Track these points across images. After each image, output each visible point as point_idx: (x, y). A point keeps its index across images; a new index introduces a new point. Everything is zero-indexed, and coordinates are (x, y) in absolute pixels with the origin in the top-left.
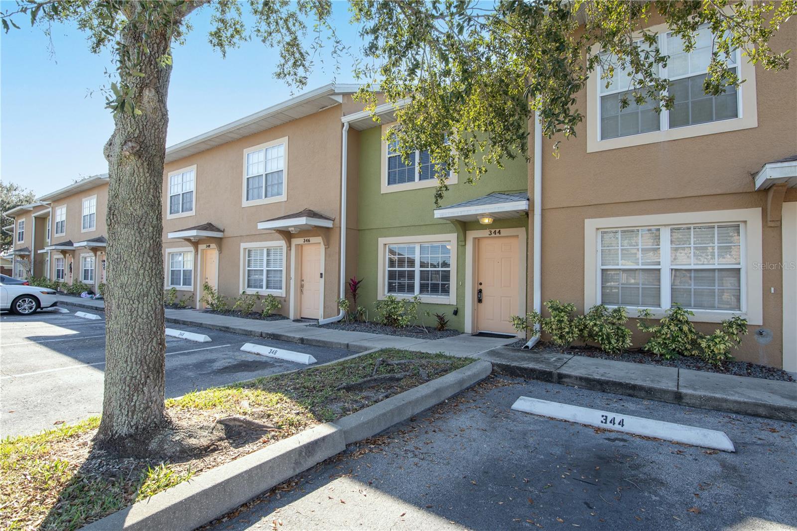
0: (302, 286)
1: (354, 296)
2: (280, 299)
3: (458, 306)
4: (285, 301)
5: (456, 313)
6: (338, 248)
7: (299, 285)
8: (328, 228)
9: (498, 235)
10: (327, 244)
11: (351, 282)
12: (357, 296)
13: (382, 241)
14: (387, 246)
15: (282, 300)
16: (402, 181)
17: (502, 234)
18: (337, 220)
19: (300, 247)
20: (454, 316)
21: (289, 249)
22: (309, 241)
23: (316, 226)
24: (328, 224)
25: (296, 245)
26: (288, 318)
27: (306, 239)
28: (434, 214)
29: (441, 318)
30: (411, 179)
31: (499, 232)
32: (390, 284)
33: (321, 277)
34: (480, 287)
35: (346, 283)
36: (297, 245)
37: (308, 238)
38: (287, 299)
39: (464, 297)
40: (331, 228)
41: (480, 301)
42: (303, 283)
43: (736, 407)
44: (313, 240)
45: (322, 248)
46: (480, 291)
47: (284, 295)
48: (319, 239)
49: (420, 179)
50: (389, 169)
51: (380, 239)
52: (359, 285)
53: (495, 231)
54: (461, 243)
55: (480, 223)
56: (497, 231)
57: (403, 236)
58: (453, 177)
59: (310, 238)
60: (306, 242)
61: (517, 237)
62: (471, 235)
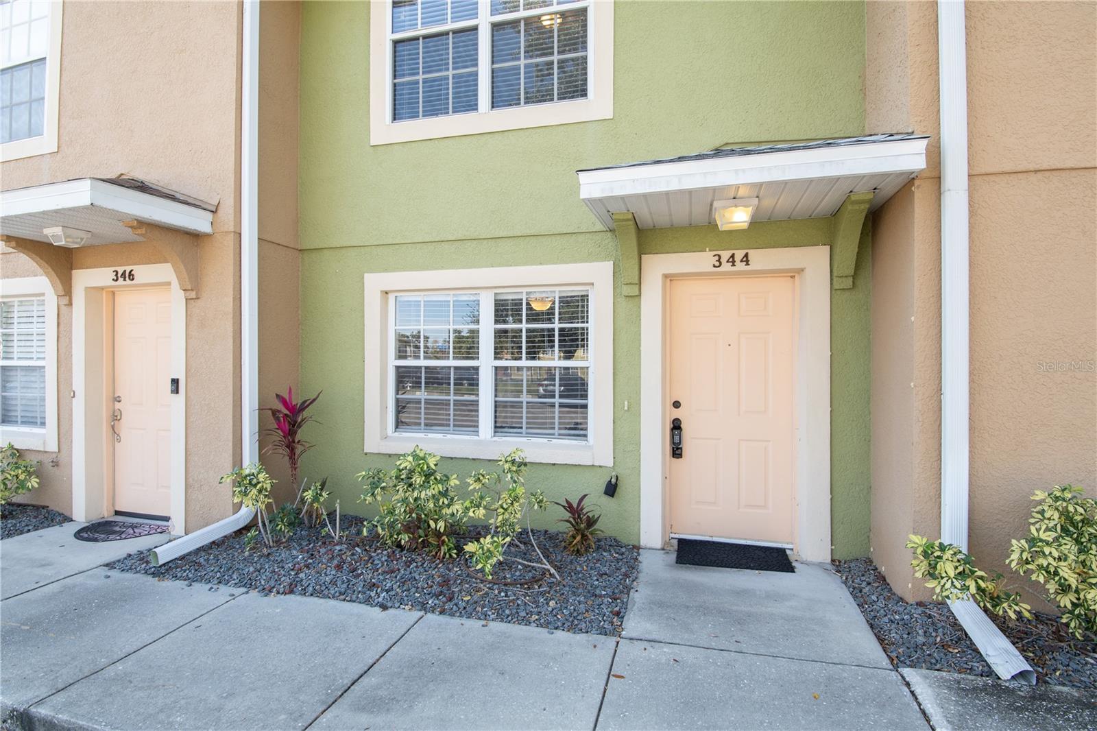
0: (115, 417)
1: (291, 447)
2: (40, 457)
3: (620, 471)
4: (56, 464)
5: (611, 489)
6: (229, 300)
7: (105, 414)
8: (195, 237)
9: (740, 266)
10: (194, 287)
11: (280, 407)
12: (299, 449)
13: (374, 283)
14: (391, 297)
15: (47, 460)
16: (435, 107)
17: (753, 266)
18: (227, 211)
19: (104, 298)
20: (606, 499)
21: (65, 300)
22: (131, 276)
23: (143, 224)
24: (198, 221)
25: (89, 290)
26: (68, 519)
27: (120, 270)
28: (578, 185)
29: (575, 510)
30: (468, 103)
31: (746, 259)
32: (401, 407)
33: (176, 391)
34: (677, 414)
35: (260, 409)
36: (93, 291)
37: (128, 269)
38: (63, 458)
39: (639, 444)
40: (207, 236)
41: (677, 452)
42: (118, 405)
44: (144, 273)
45: (177, 297)
46: (676, 426)
47: (52, 447)
48: (164, 272)
49: (494, 105)
50: (395, 77)
51: (368, 278)
52: (306, 413)
53: (733, 256)
54: (627, 290)
55: (723, 226)
56: (738, 258)
57: (442, 268)
58: (597, 101)
59: (135, 269)
60: (121, 280)
61: (792, 275)
62: (660, 265)
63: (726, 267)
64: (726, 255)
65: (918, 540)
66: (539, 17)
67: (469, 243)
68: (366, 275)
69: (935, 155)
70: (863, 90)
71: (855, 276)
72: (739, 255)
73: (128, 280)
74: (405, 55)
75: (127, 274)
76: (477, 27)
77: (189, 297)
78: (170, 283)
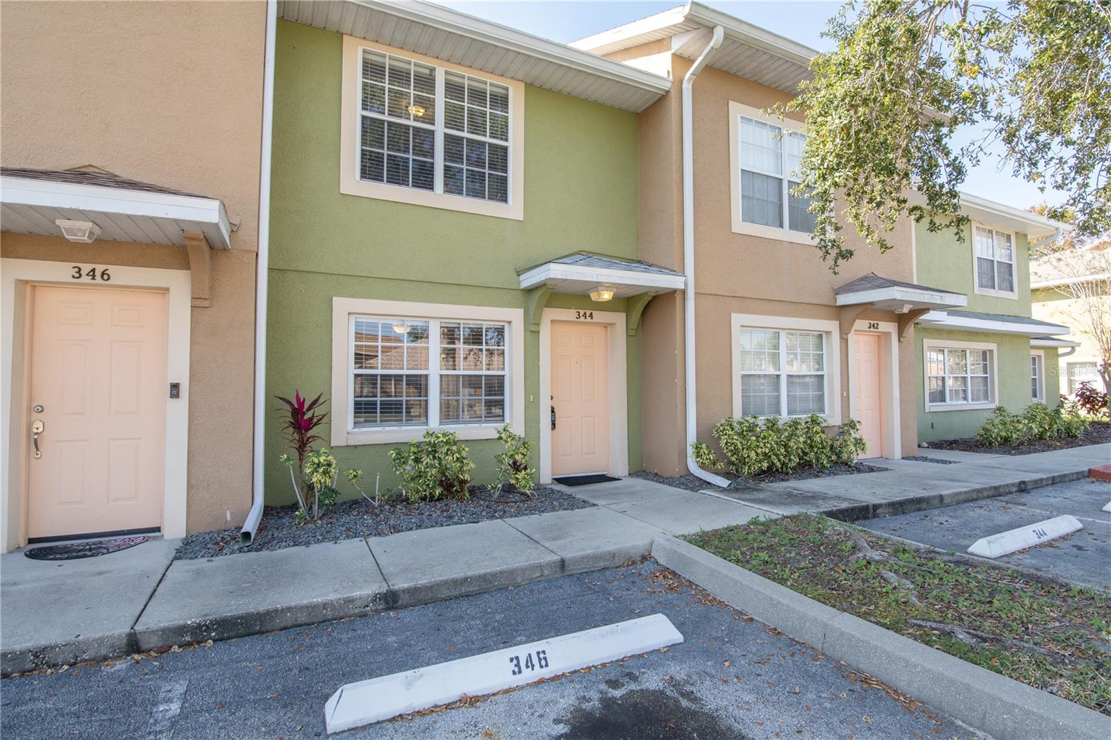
0: (36, 428)
3: (528, 440)
7: (25, 425)
9: (589, 319)
10: (208, 297)
13: (341, 304)
14: (352, 318)
17: (596, 319)
18: (249, 233)
19: (28, 291)
22: (105, 276)
25: (17, 283)
27: (87, 267)
31: (591, 316)
32: (358, 407)
33: (176, 396)
36: (20, 285)
37: (103, 268)
39: (538, 422)
41: (553, 426)
42: (37, 416)
45: (180, 304)
46: (553, 410)
49: (445, 191)
50: (363, 144)
51: (337, 301)
53: (585, 313)
57: (404, 300)
58: (514, 208)
59: (113, 270)
60: (86, 279)
61: (606, 326)
62: (550, 314)
63: (582, 319)
64: (582, 312)
66: (474, 140)
67: (425, 284)
68: (335, 299)
70: (637, 237)
71: (637, 329)
72: (588, 313)
73: (98, 280)
74: (371, 129)
75: (98, 274)
76: (433, 131)
77: (199, 305)
78: (168, 289)
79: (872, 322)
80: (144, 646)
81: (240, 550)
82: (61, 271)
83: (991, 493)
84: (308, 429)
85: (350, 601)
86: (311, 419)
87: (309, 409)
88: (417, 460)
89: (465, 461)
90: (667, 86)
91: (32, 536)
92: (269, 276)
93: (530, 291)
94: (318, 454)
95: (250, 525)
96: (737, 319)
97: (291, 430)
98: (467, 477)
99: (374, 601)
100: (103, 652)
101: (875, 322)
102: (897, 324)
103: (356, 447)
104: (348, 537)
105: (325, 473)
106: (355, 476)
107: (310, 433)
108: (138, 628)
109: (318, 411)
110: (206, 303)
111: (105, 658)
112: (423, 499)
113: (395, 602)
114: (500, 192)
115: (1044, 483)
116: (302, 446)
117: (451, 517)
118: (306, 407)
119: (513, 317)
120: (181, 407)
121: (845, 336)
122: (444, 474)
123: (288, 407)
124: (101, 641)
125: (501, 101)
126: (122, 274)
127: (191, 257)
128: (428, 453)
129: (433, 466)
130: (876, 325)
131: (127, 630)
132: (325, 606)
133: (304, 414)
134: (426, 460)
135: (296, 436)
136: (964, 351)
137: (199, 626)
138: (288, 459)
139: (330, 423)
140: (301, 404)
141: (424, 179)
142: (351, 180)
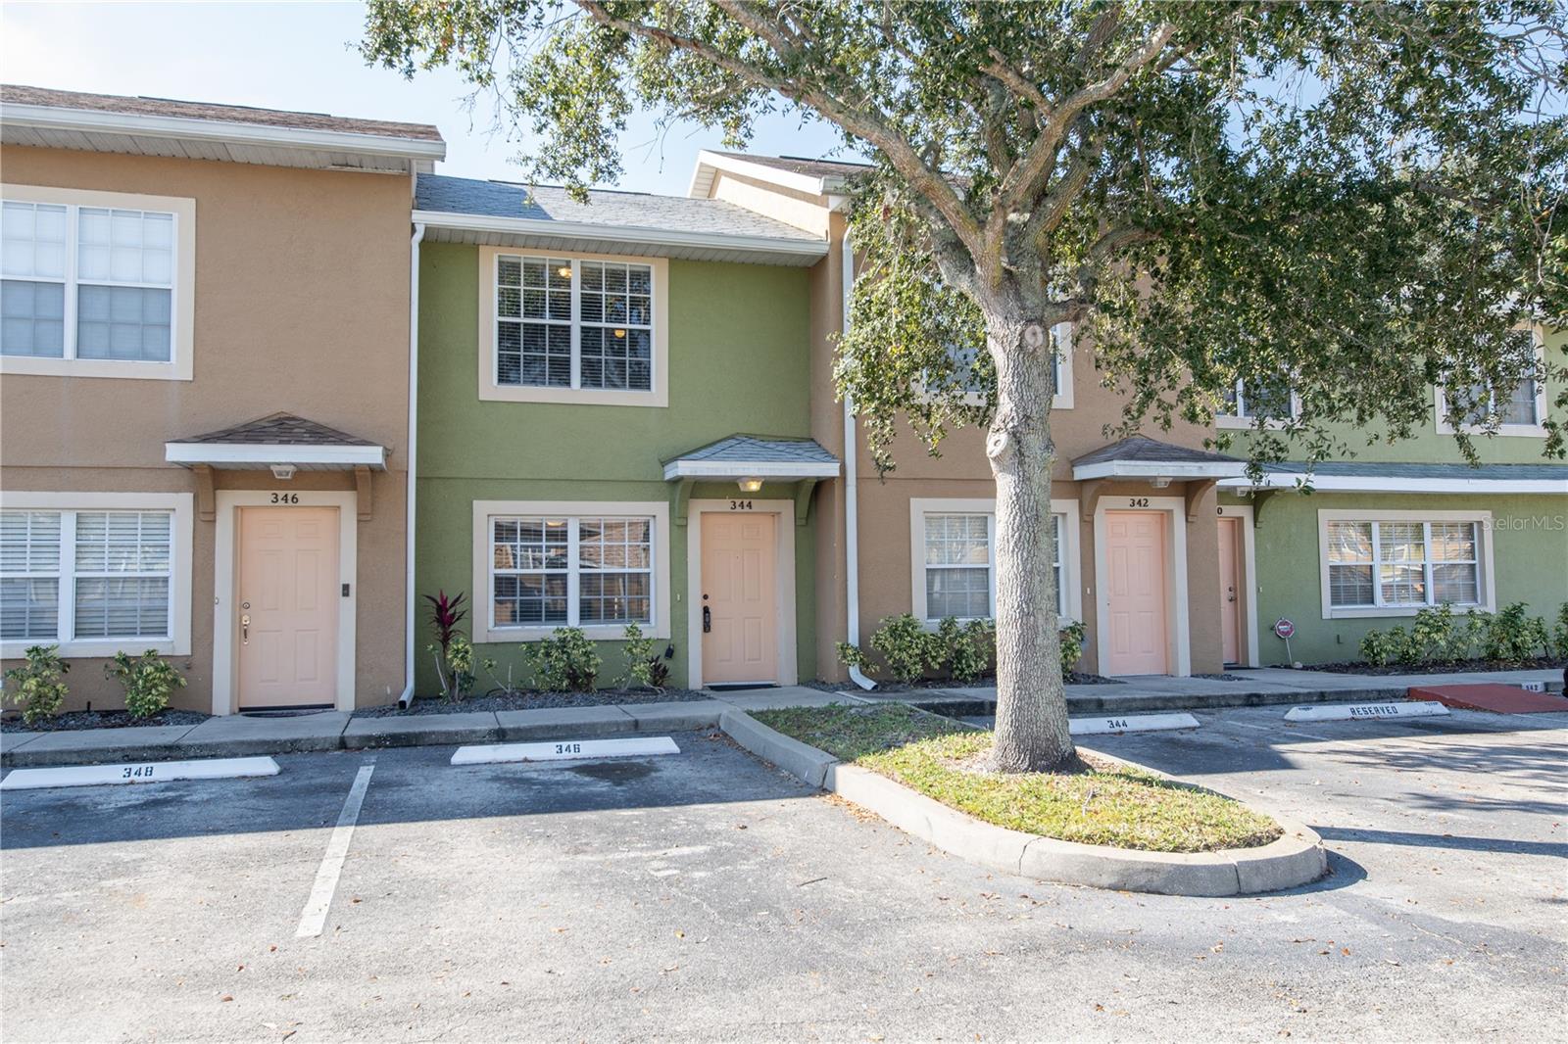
0: (244, 622)
3: (675, 642)
4: (188, 666)
6: (402, 523)
7: (236, 619)
8: (374, 471)
9: (746, 509)
13: (479, 508)
17: (754, 510)
19: (238, 515)
20: (668, 659)
21: (208, 517)
22: (294, 499)
24: (372, 455)
25: (236, 508)
27: (281, 493)
30: (562, 380)
31: (750, 505)
33: (348, 595)
34: (707, 603)
37: (291, 494)
38: (197, 661)
39: (686, 623)
40: (384, 472)
41: (707, 628)
42: (245, 611)
43: (1139, 704)
45: (348, 519)
46: (707, 611)
47: (184, 651)
49: (582, 385)
51: (475, 504)
53: (741, 503)
54: (679, 522)
55: (742, 489)
56: (745, 504)
57: (542, 499)
58: (657, 394)
59: (300, 494)
60: (281, 503)
61: (774, 515)
62: (698, 506)
63: (739, 509)
64: (738, 502)
65: (839, 644)
66: (614, 329)
68: (475, 502)
69: (843, 469)
70: (810, 412)
71: (807, 519)
72: (746, 502)
73: (290, 503)
74: (507, 333)
75: (289, 498)
76: (569, 327)
77: (363, 519)
78: (339, 507)
79: (1137, 499)
80: (349, 746)
81: (399, 714)
82: (263, 497)
83: (1191, 703)
84: (451, 624)
85: (474, 732)
86: (453, 615)
87: (453, 605)
88: (548, 655)
89: (592, 656)
90: (824, 249)
91: (243, 706)
92: (417, 484)
93: (677, 481)
94: (457, 643)
95: (406, 696)
96: (919, 506)
97: (436, 624)
98: (593, 670)
99: (489, 734)
100: (327, 746)
101: (1142, 498)
102: (1183, 499)
103: (496, 644)
104: (481, 710)
105: (463, 658)
106: (490, 666)
107: (452, 628)
108: (346, 734)
109: (459, 608)
110: (369, 518)
111: (328, 750)
112: (553, 690)
113: (504, 736)
114: (640, 379)
115: (1301, 698)
116: (445, 640)
117: (571, 702)
118: (449, 604)
119: (659, 511)
120: (351, 602)
121: (1087, 518)
122: (570, 667)
123: (434, 605)
124: (325, 739)
125: (641, 279)
126: (306, 497)
127: (359, 483)
128: (558, 648)
129: (561, 659)
130: (1143, 502)
131: (339, 735)
132: (457, 733)
133: (447, 611)
134: (555, 653)
135: (440, 630)
136: (1419, 527)
137: (380, 737)
138: (434, 649)
139: (471, 619)
140: (445, 602)
141: (560, 373)
142: (489, 387)
